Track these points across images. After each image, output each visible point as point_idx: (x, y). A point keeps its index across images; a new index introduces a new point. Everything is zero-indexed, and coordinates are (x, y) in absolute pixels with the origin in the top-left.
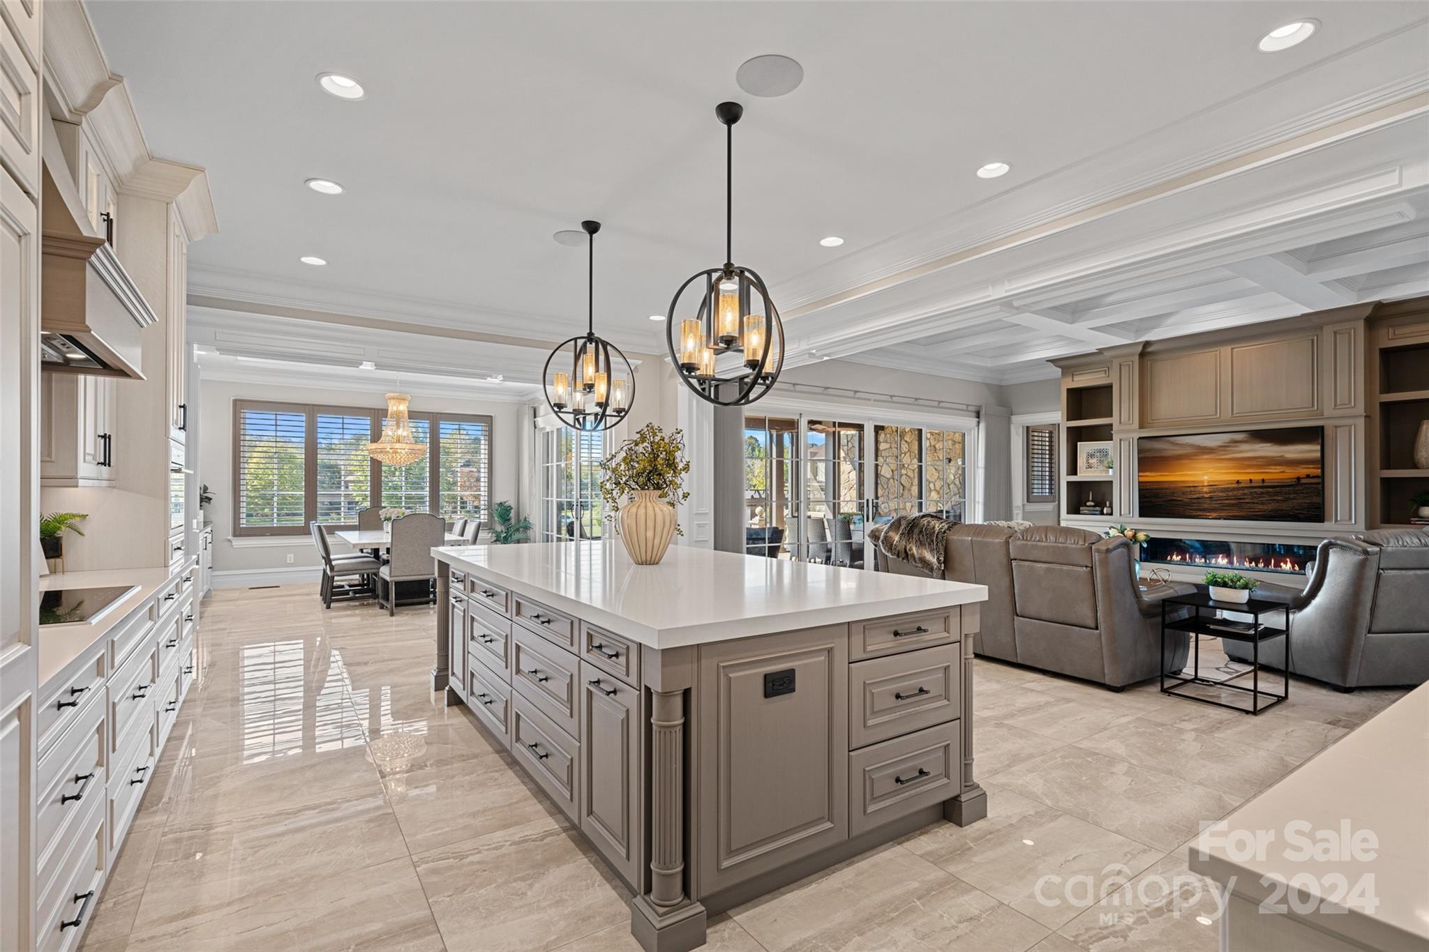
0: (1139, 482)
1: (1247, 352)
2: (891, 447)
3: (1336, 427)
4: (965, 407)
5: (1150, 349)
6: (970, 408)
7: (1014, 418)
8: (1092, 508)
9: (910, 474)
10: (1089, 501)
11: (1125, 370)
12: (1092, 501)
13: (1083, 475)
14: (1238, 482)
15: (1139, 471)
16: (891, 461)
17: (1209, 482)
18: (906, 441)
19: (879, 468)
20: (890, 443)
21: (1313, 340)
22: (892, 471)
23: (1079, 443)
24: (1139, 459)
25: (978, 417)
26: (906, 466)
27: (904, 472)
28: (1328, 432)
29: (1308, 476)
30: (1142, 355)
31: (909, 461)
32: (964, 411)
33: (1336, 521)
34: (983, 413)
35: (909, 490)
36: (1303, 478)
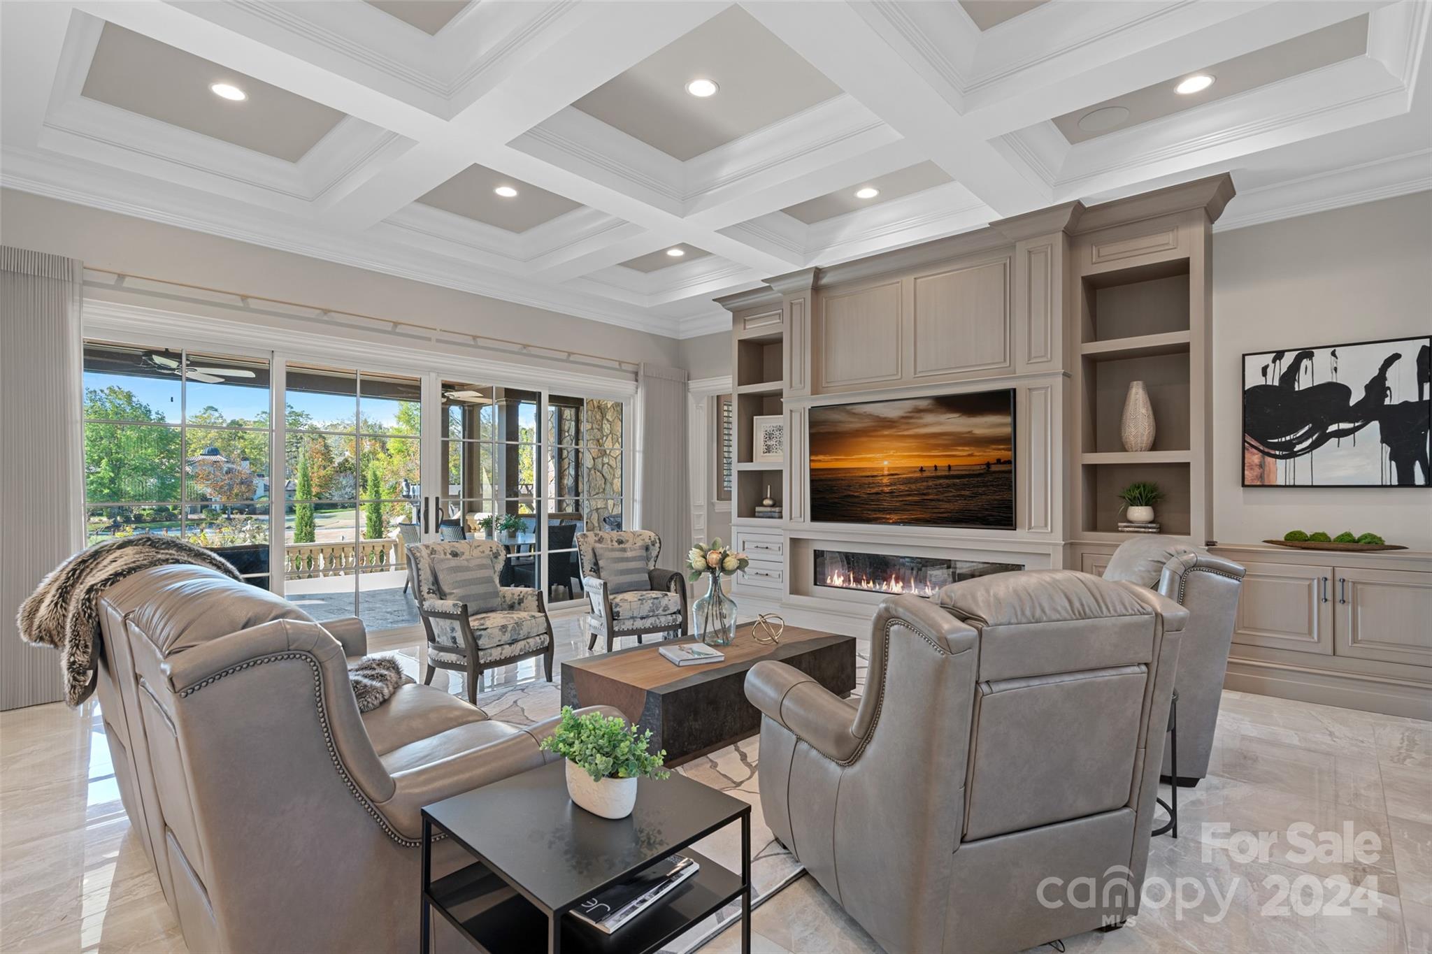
0: (812, 470)
1: (934, 283)
2: (592, 428)
3: (1029, 389)
4: (616, 365)
5: (825, 280)
6: (624, 367)
7: (693, 385)
8: (769, 509)
9: (613, 463)
10: (767, 498)
11: (796, 309)
12: (771, 498)
13: (762, 462)
14: (922, 470)
15: (812, 453)
16: (592, 446)
17: (889, 469)
18: (607, 420)
19: (580, 455)
20: (592, 423)
21: (1005, 265)
22: (594, 459)
23: (755, 417)
24: (811, 435)
25: (637, 381)
26: (608, 452)
27: (606, 460)
28: (1021, 399)
29: (999, 461)
30: (817, 289)
31: (611, 447)
32: (618, 368)
33: (1030, 528)
34: (641, 373)
35: (612, 484)
36: (994, 464)
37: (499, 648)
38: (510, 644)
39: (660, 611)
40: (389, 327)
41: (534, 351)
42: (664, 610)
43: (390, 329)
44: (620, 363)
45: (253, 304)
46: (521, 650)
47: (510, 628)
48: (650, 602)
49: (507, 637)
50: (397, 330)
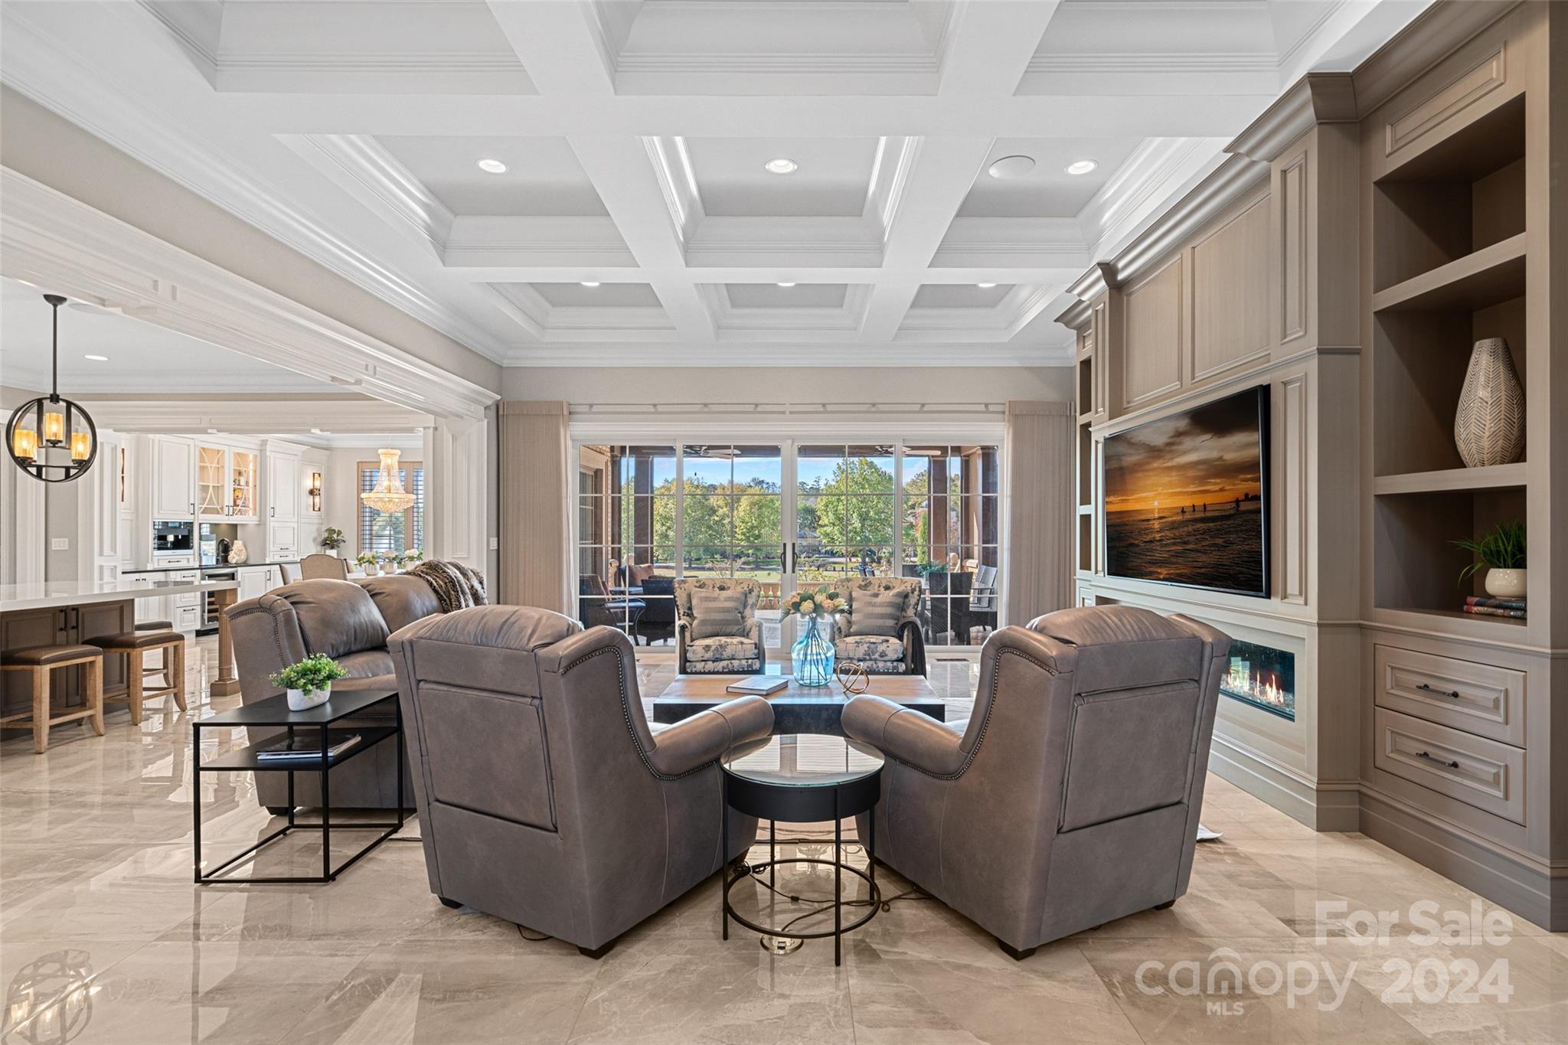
0: (1107, 515)
3: (1285, 384)
4: (982, 408)
6: (992, 408)
14: (1183, 511)
15: (1106, 495)
17: (1159, 511)
24: (1107, 475)
25: (1005, 421)
28: (1275, 399)
30: (1118, 287)
32: (984, 411)
34: (1007, 413)
36: (1243, 501)
37: (703, 663)
38: (714, 661)
39: (877, 656)
40: (751, 408)
41: (882, 408)
42: (882, 656)
43: (752, 410)
44: (986, 405)
45: (660, 408)
46: (723, 668)
47: (713, 648)
48: (865, 646)
49: (709, 655)
50: (759, 409)
